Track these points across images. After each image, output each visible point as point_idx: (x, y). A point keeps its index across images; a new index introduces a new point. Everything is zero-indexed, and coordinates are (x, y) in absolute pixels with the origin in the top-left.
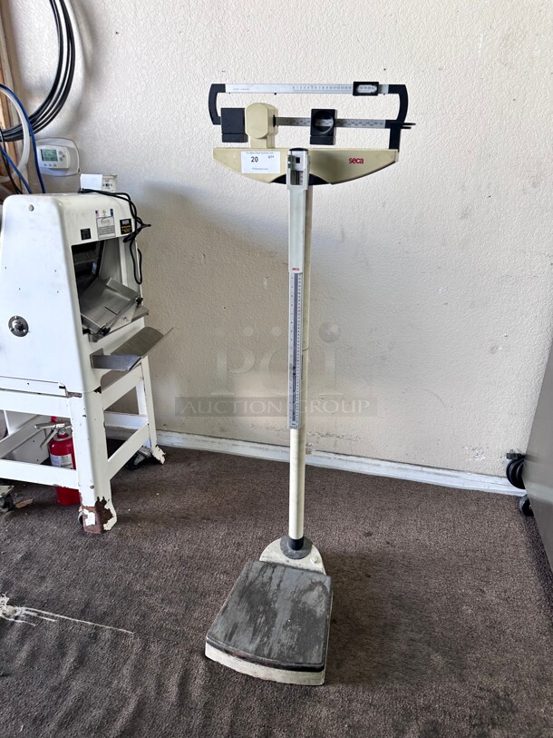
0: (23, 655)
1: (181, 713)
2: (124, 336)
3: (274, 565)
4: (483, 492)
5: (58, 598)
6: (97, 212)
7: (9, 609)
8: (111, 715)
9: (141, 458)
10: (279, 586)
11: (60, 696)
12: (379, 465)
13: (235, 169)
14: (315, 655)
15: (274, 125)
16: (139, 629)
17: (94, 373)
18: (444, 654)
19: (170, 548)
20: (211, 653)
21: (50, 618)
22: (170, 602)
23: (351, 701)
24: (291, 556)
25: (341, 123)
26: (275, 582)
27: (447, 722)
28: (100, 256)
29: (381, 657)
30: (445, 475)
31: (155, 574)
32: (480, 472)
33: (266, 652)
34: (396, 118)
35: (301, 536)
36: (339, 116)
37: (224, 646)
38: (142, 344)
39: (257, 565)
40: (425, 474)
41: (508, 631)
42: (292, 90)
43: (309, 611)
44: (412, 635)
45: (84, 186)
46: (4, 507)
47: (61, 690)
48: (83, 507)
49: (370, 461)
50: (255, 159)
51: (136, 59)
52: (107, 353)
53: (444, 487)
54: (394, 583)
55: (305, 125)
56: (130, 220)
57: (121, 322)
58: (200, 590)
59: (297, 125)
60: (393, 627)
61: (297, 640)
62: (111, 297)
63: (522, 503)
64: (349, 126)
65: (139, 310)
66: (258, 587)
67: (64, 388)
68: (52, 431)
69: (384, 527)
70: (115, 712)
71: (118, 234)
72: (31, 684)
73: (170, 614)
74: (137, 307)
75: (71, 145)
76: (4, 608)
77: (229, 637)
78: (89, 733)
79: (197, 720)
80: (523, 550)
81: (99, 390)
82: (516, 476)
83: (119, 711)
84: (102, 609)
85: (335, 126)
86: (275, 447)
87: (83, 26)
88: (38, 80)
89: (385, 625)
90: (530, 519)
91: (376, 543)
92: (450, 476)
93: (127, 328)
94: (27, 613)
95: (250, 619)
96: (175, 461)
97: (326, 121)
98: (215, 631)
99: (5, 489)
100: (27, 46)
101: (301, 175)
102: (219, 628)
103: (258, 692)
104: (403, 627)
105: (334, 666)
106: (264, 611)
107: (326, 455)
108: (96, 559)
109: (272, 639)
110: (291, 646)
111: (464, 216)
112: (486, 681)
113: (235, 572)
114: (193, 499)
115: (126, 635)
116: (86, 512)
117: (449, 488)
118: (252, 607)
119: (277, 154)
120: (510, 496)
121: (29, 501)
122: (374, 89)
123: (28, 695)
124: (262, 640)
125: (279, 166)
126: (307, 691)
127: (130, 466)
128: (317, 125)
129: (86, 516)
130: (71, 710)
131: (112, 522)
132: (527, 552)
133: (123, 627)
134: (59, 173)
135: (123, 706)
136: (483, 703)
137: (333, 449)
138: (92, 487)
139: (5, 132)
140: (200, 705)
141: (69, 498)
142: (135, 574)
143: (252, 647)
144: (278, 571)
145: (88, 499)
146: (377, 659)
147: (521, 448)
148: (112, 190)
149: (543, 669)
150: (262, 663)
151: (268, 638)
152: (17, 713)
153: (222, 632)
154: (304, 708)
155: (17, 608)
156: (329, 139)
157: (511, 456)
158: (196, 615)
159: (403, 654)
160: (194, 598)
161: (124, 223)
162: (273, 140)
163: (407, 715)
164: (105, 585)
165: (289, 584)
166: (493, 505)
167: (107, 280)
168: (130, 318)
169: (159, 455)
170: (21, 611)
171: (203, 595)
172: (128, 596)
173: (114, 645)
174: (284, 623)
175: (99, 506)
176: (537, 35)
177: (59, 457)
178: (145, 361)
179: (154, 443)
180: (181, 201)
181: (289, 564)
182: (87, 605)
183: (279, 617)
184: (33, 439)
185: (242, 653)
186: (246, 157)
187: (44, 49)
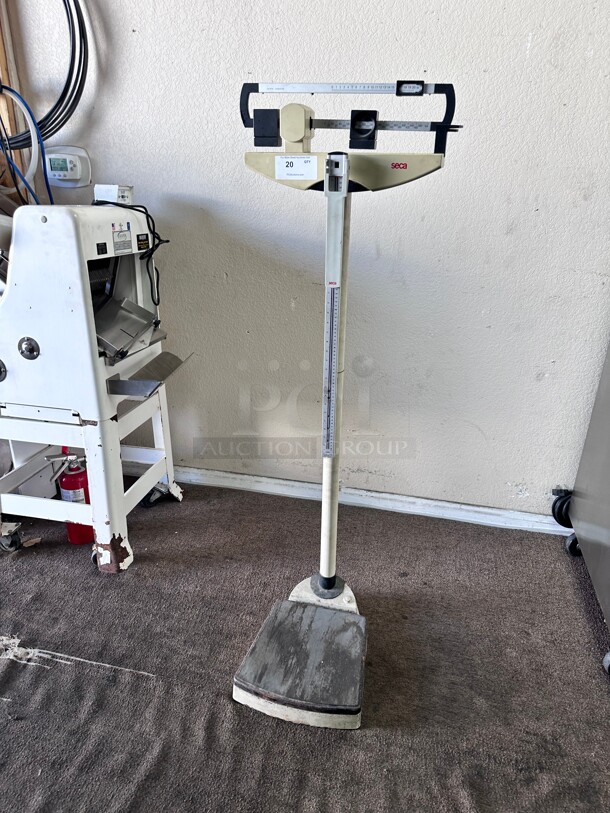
0: (38, 697)
1: (208, 757)
2: (141, 361)
3: (304, 605)
4: (526, 532)
5: (73, 640)
6: (113, 225)
7: (21, 651)
8: (134, 760)
9: (158, 495)
10: (310, 626)
11: (79, 740)
12: (414, 503)
13: (267, 176)
14: (351, 697)
15: (311, 127)
16: (162, 671)
17: (111, 400)
18: (488, 698)
19: (191, 588)
20: (239, 695)
21: (65, 660)
22: (194, 644)
23: (389, 745)
24: (322, 596)
25: (383, 126)
26: (306, 622)
27: (492, 766)
28: (114, 275)
29: (420, 700)
30: (486, 513)
31: (176, 615)
32: (524, 509)
33: (299, 693)
34: (441, 120)
35: (333, 575)
36: (380, 118)
37: (254, 688)
38: (161, 369)
39: (286, 605)
40: (464, 513)
41: (555, 674)
42: (330, 90)
43: (344, 652)
44: (453, 678)
45: (98, 198)
46: (11, 546)
47: (80, 734)
48: (98, 545)
49: (404, 498)
50: (290, 165)
51: (154, 59)
52: (124, 378)
53: (485, 527)
54: (433, 625)
55: (344, 127)
56: (147, 235)
57: (138, 346)
58: (225, 632)
59: (336, 127)
60: (433, 670)
61: (332, 681)
62: (125, 319)
63: (569, 542)
64: (392, 128)
65: (157, 333)
66: (287, 627)
67: (78, 415)
68: (63, 464)
69: (422, 568)
70: (138, 756)
71: (135, 250)
72: (47, 727)
73: (194, 657)
74: (155, 330)
75: (83, 154)
76: (16, 649)
77: (259, 678)
78: (112, 777)
79: (226, 765)
80: (570, 592)
81: (115, 418)
82: (562, 514)
83: (143, 755)
84: (120, 652)
85: (376, 128)
86: (301, 484)
87: (96, 23)
88: (47, 81)
89: (424, 668)
90: (577, 559)
91: (413, 583)
92: (491, 514)
93: (145, 351)
94: (41, 655)
95: (281, 660)
96: (193, 499)
97: (367, 123)
98: (243, 673)
99: (12, 527)
100: (35, 45)
101: (340, 180)
102: (247, 668)
103: (290, 736)
104: (443, 670)
105: (370, 709)
106: (296, 652)
107: (357, 492)
108: (111, 601)
109: (304, 681)
110: (325, 688)
111: (510, 231)
112: (533, 725)
113: (262, 613)
114: (214, 538)
115: (148, 677)
116: (100, 550)
117: (490, 528)
118: (282, 647)
119: (314, 159)
120: (556, 536)
121: (38, 540)
122: (418, 88)
123: (45, 739)
124: (294, 682)
125: (316, 172)
126: (342, 735)
127: (146, 503)
128: (357, 127)
129: (101, 555)
130: (91, 754)
131: (129, 560)
132: (575, 594)
133: (144, 670)
134: (69, 185)
135: (146, 750)
136: (530, 748)
137: (365, 486)
138: (108, 523)
139: (11, 139)
140: (229, 749)
141: (82, 535)
142: (154, 616)
143: (284, 689)
144: (309, 611)
145: (103, 536)
146: (416, 702)
147: (568, 484)
148: (128, 202)
149: (592, 713)
150: (295, 706)
151: (301, 680)
152: (35, 757)
153: (251, 674)
154: (340, 753)
155: (29, 650)
156: (370, 143)
157: (557, 492)
158: (221, 657)
159: (444, 697)
160: (219, 640)
161: (141, 238)
162: (309, 144)
163: (450, 759)
164: (123, 627)
165: (321, 624)
166: (538, 545)
167: (121, 301)
168: (148, 343)
169: (177, 492)
170: (34, 653)
171: (229, 636)
172: (148, 638)
173: (135, 688)
174: (316, 664)
175: (115, 544)
176: (590, 34)
177: (71, 492)
178: (162, 389)
179: (171, 479)
180: (201, 215)
181: (320, 604)
182: (104, 647)
183: (311, 658)
184: (40, 474)
185: (273, 695)
186: (280, 163)
187: (54, 49)
